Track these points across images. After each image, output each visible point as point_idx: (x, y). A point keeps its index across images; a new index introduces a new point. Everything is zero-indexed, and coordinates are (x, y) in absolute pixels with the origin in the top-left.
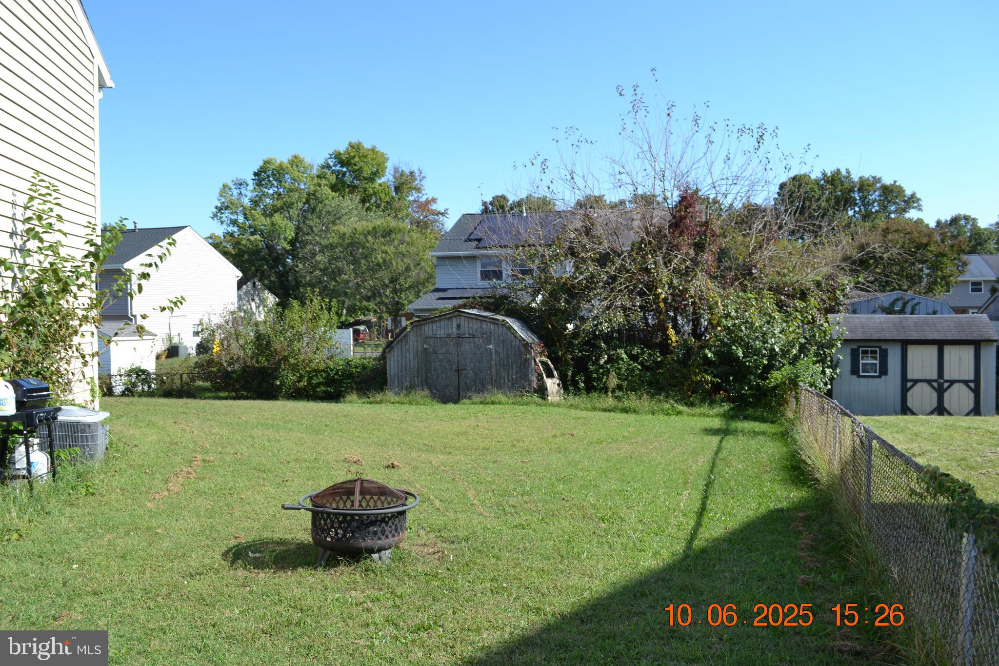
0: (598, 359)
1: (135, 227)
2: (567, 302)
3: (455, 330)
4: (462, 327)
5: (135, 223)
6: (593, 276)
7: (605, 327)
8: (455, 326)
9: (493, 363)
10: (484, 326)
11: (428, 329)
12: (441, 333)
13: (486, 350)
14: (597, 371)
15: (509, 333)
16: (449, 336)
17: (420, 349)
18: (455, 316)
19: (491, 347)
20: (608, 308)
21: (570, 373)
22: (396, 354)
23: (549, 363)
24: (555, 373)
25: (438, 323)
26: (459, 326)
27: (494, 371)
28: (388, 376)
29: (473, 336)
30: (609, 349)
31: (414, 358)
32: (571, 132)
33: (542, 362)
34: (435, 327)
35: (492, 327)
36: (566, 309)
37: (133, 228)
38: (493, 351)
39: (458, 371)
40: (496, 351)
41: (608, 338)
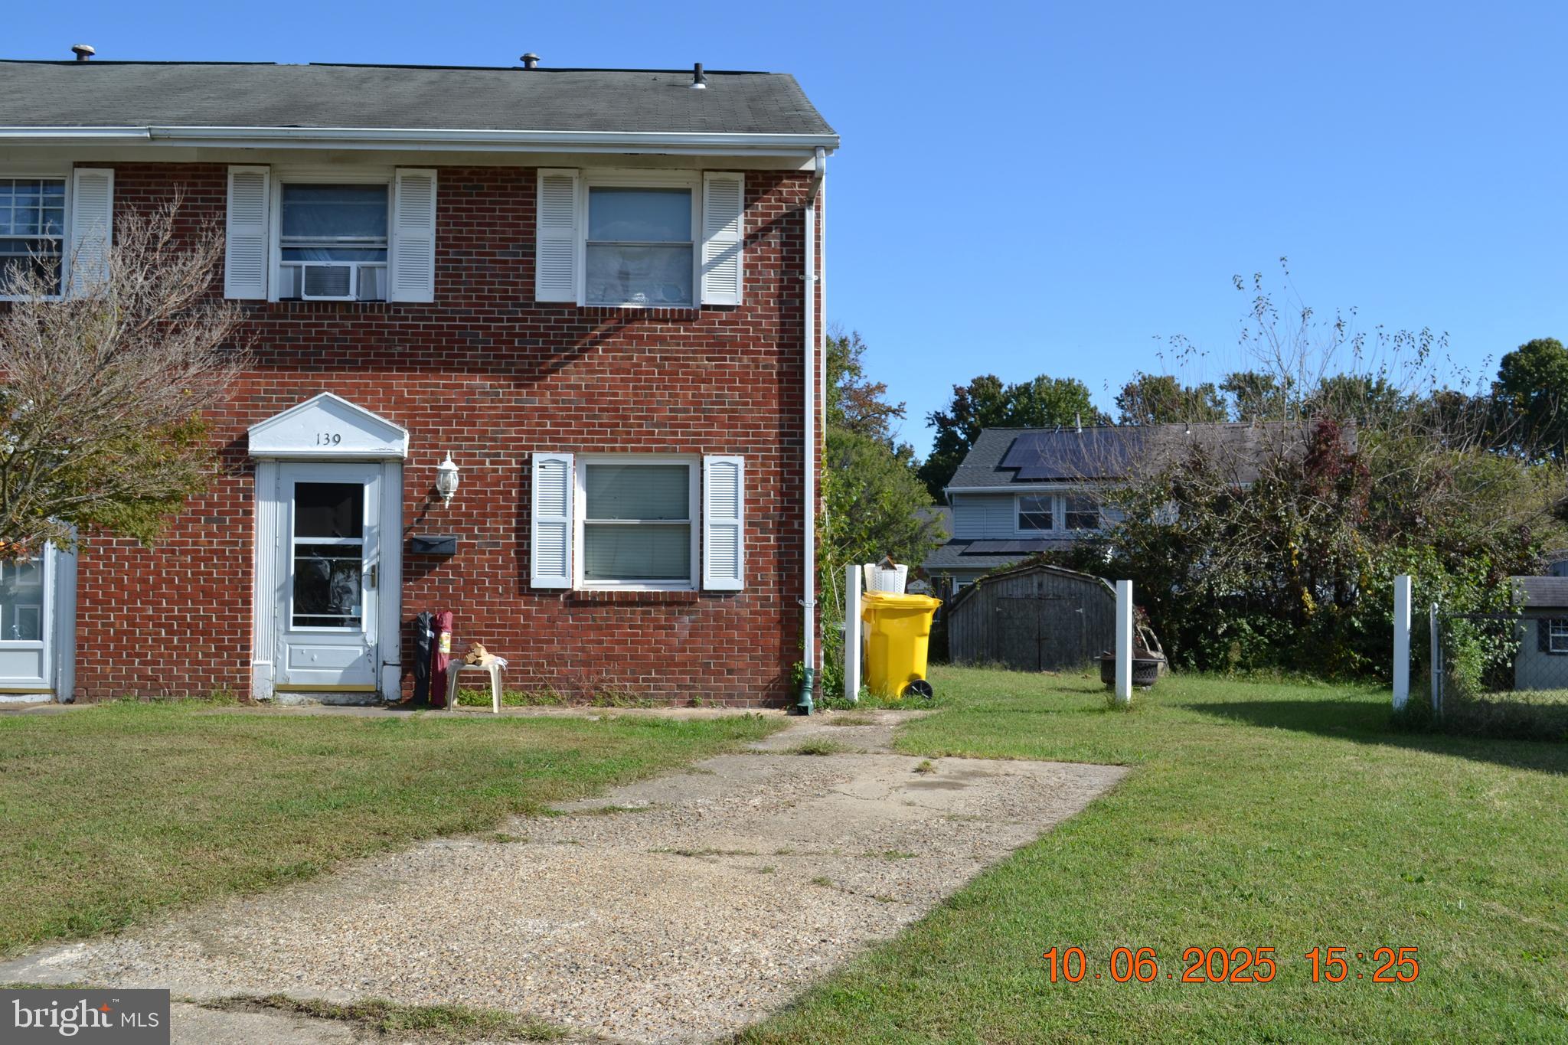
0: (1215, 629)
2: (1174, 557)
3: (1035, 590)
4: (1045, 587)
6: (1208, 525)
7: (1223, 591)
8: (1035, 584)
9: (1084, 631)
10: (1073, 586)
11: (1001, 589)
12: (1018, 593)
13: (1075, 613)
14: (1211, 646)
15: (1104, 594)
16: (1028, 597)
17: (990, 613)
18: (1036, 573)
19: (1081, 610)
20: (1227, 565)
21: (1175, 648)
22: (960, 618)
23: (1152, 633)
24: (1159, 646)
25: (1014, 582)
26: (1040, 585)
27: (1084, 641)
28: (950, 645)
29: (1059, 598)
30: (1229, 616)
31: (983, 624)
32: (1177, 342)
33: (1143, 631)
34: (1010, 586)
35: (1083, 587)
36: (1173, 566)
38: (1084, 616)
39: (1039, 640)
40: (1088, 617)
41: (1227, 602)
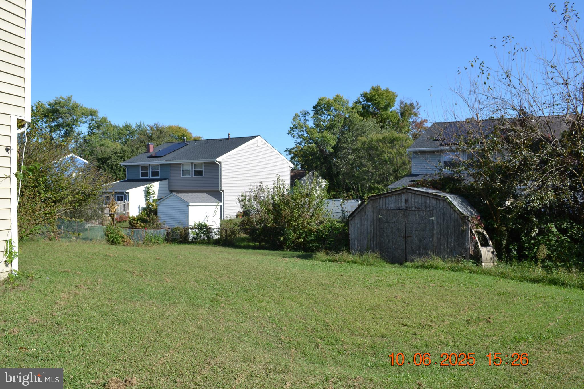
0: (530, 232)
1: (229, 137)
2: (502, 182)
3: (403, 204)
4: (409, 202)
5: (229, 134)
6: (525, 159)
7: (536, 204)
8: (403, 200)
9: (435, 232)
10: (428, 201)
11: (382, 203)
12: (392, 206)
13: (429, 221)
14: (529, 241)
15: (449, 207)
16: (398, 208)
17: (375, 219)
18: (404, 193)
19: (433, 218)
20: (539, 187)
21: (504, 242)
22: (356, 221)
23: (485, 233)
24: (490, 242)
25: (390, 199)
26: (406, 201)
27: (435, 239)
28: (350, 238)
29: (419, 209)
30: (540, 223)
31: (371, 226)
32: (507, 41)
33: (478, 233)
34: (387, 201)
35: (435, 202)
36: (501, 188)
37: (228, 137)
38: (435, 222)
39: (405, 237)
40: (437, 223)
41: (538, 213)
